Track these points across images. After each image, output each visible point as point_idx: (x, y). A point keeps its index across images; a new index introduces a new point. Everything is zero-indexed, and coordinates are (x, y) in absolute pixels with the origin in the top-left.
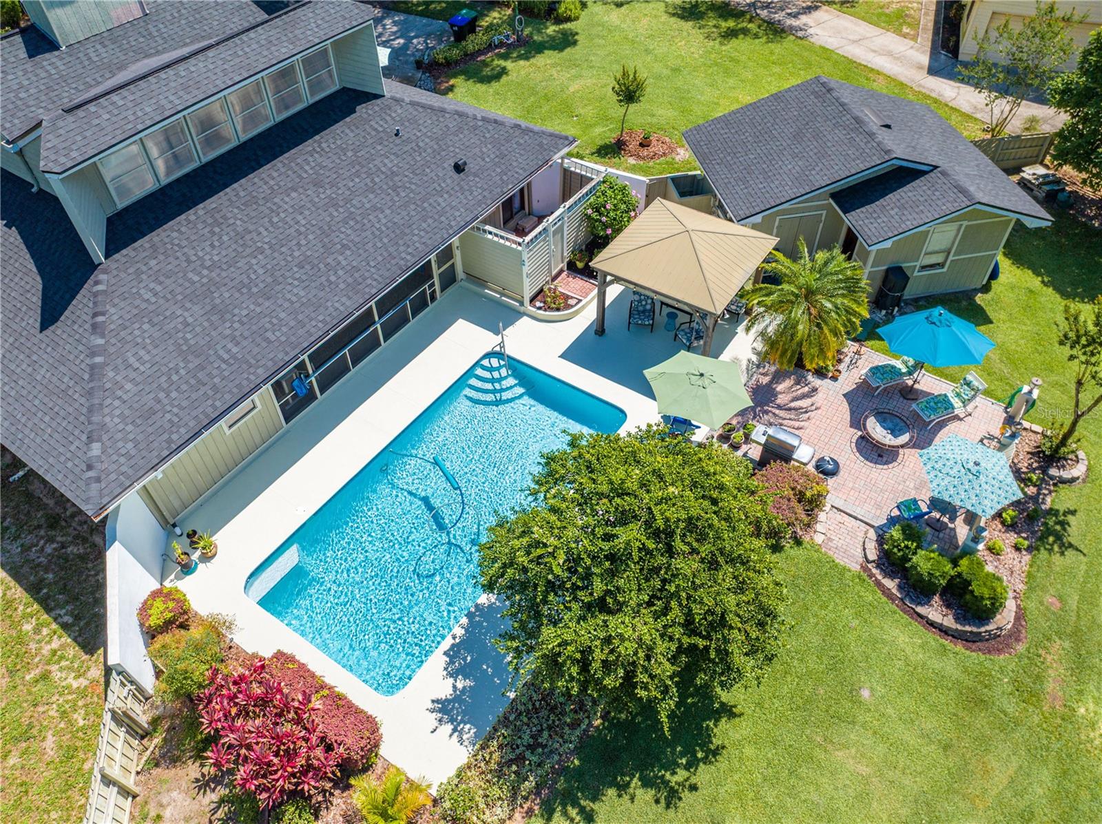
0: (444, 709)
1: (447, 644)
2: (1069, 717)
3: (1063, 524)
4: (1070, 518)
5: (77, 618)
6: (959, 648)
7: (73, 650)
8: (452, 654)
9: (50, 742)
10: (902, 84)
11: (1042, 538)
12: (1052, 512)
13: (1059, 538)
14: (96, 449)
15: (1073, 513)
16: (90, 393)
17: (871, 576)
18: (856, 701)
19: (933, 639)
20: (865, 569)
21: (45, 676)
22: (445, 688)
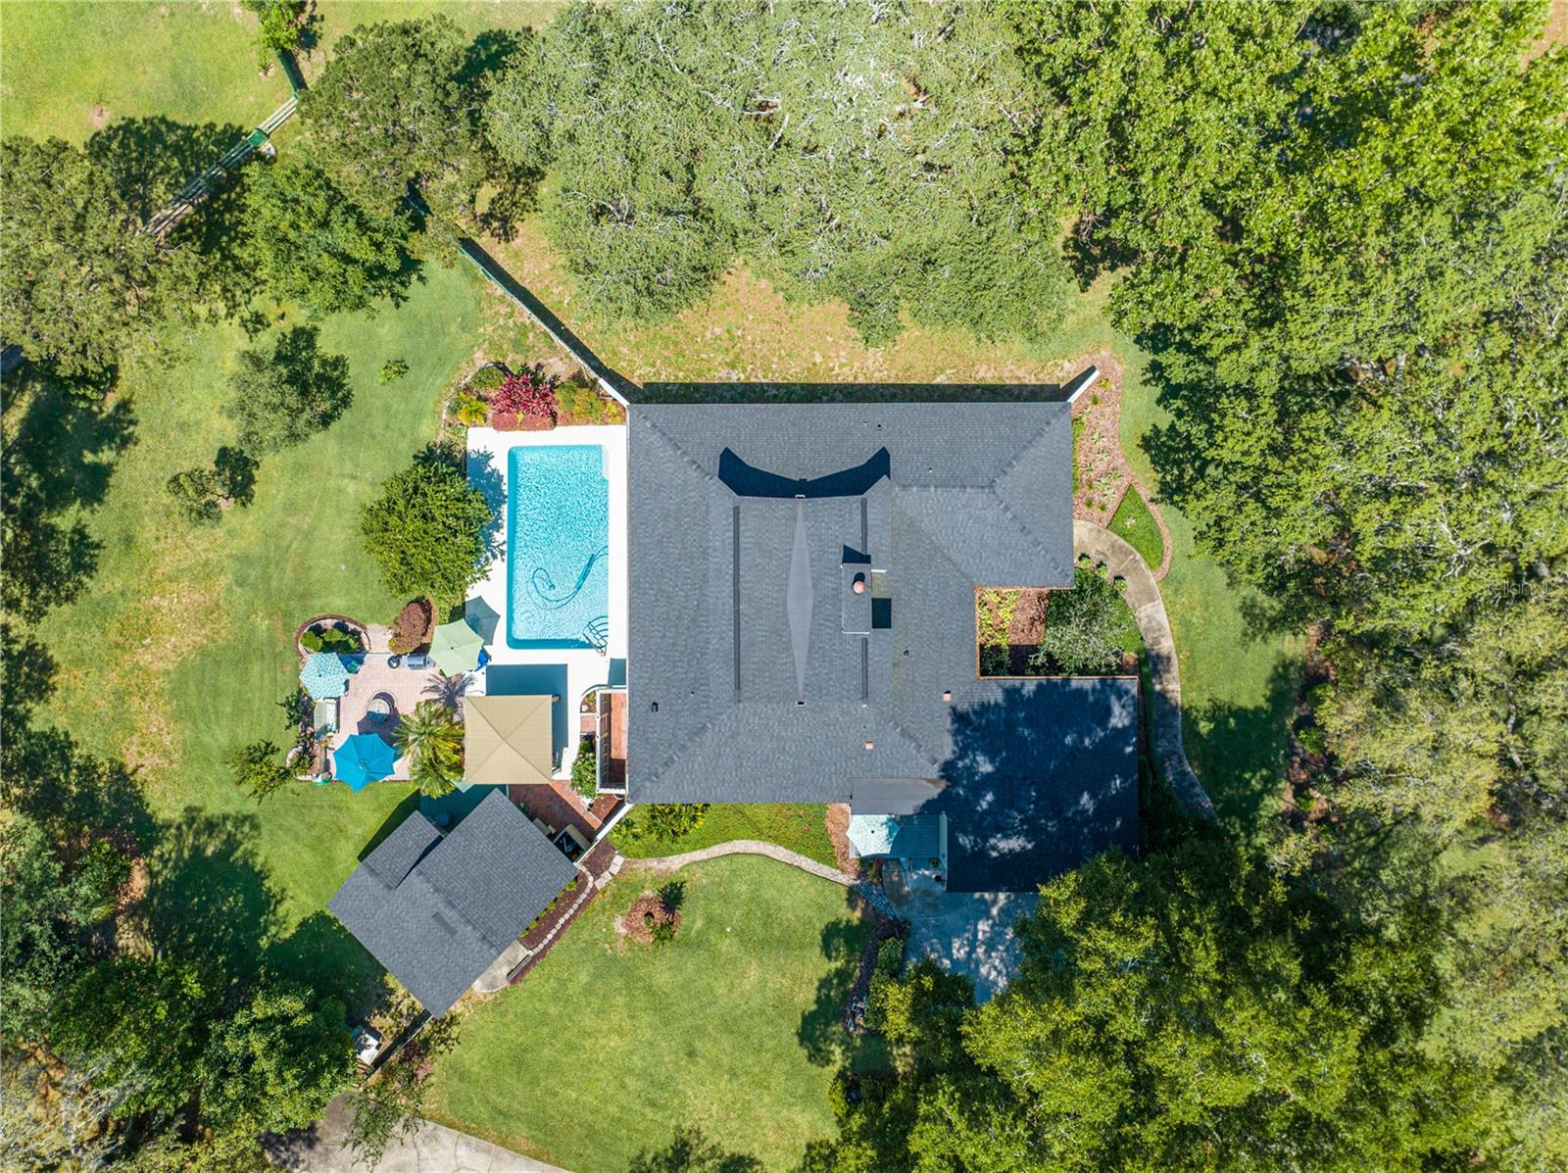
0: (488, 457)
1: (505, 480)
2: (270, 615)
3: (292, 717)
4: (287, 723)
5: (666, 391)
6: (316, 616)
7: (654, 380)
8: (500, 478)
9: (625, 351)
10: (503, 1144)
11: (298, 701)
12: (297, 722)
13: (291, 708)
14: (648, 425)
15: (288, 728)
16: (671, 440)
17: (361, 626)
18: (346, 562)
19: (328, 611)
20: (364, 628)
21: (653, 365)
22: (493, 464)
